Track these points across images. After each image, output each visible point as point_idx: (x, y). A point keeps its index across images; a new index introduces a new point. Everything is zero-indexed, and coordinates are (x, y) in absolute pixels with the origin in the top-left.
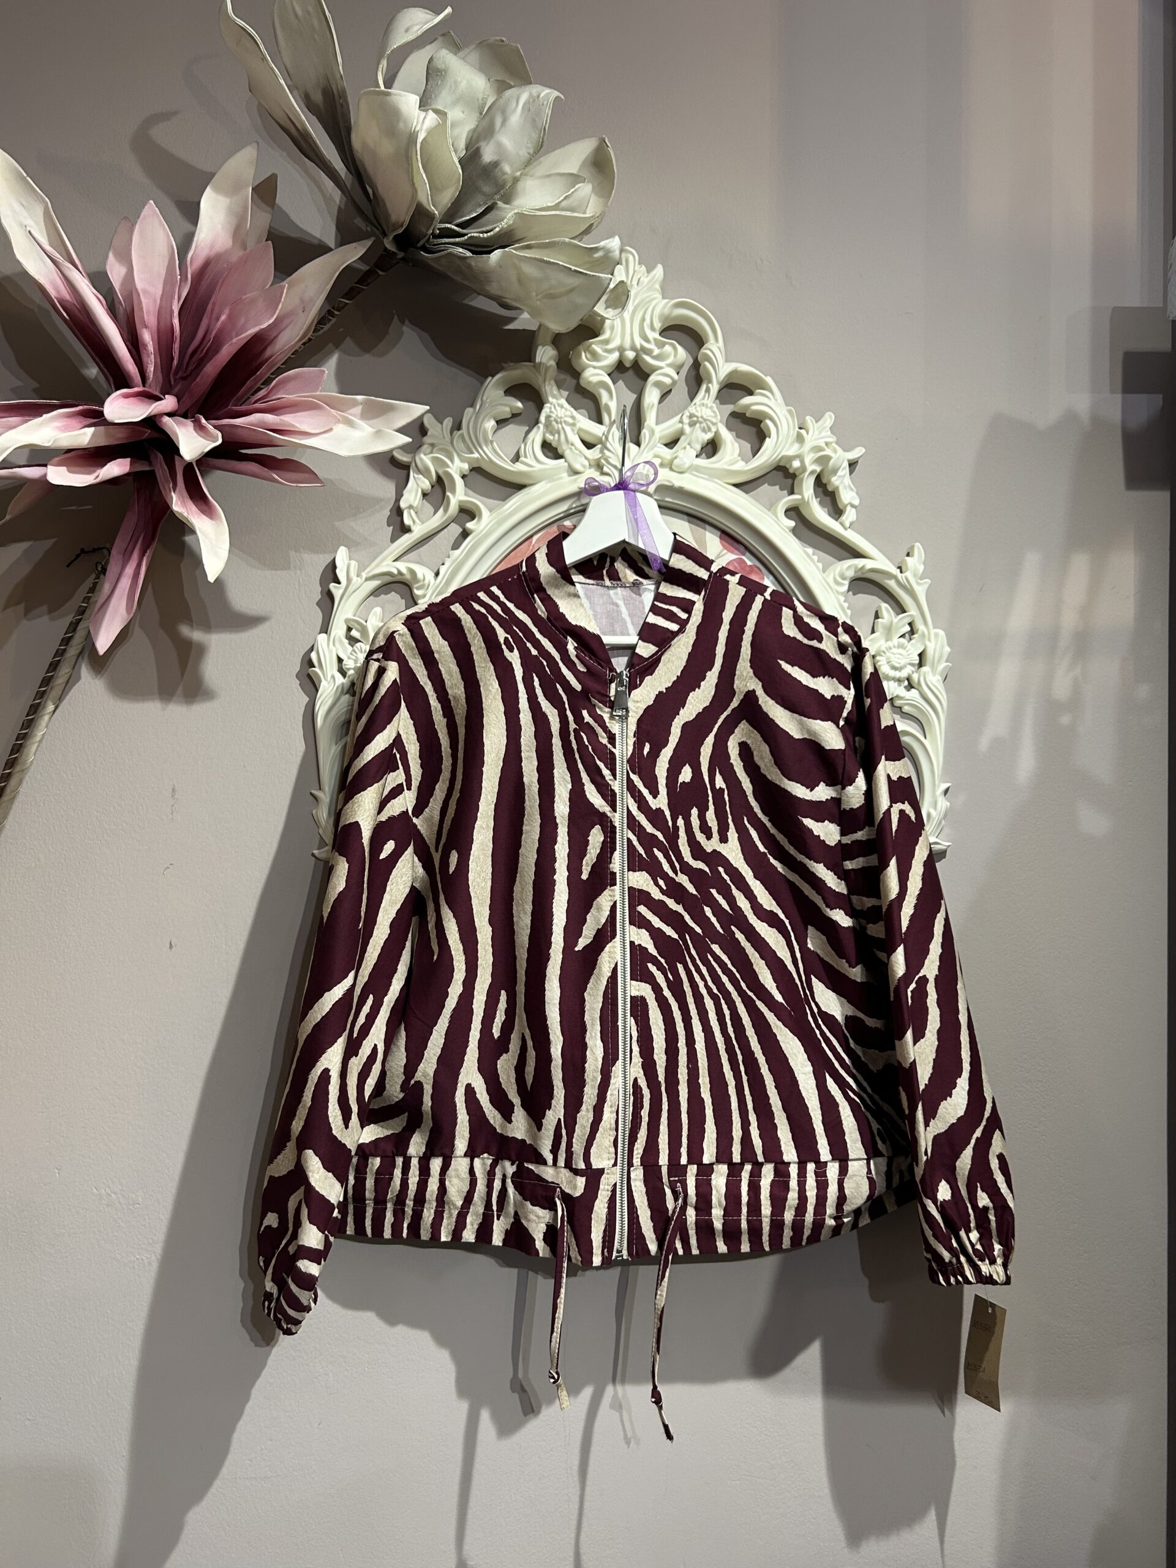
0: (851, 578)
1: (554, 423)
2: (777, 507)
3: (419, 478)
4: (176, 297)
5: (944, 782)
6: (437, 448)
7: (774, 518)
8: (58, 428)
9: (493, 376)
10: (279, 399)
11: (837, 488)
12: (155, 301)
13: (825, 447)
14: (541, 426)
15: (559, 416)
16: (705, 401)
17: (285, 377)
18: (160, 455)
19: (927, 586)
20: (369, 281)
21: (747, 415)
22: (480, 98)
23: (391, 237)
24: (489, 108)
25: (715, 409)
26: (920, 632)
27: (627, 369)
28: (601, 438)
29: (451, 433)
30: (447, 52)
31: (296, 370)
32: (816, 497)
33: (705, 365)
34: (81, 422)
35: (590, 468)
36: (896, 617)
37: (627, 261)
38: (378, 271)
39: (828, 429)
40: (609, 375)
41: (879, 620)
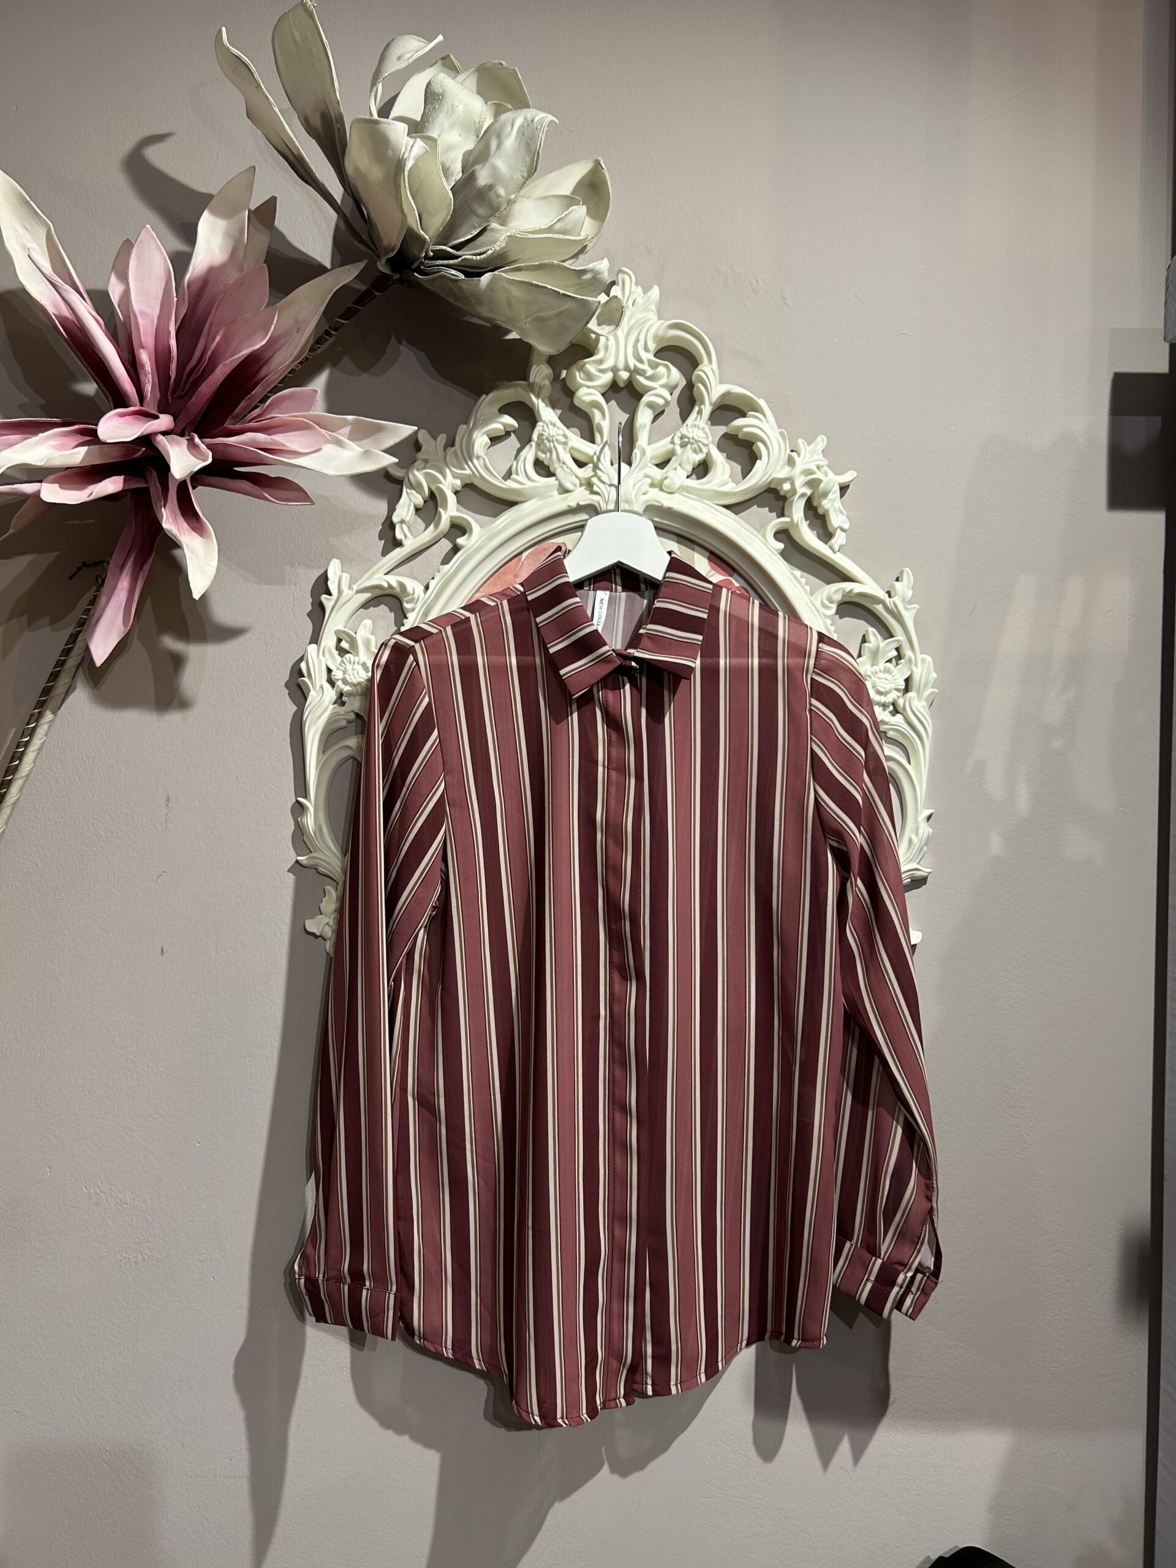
0: (840, 601)
1: (546, 441)
2: (766, 530)
3: (411, 493)
4: (173, 318)
5: (927, 809)
6: (429, 464)
7: (762, 539)
8: (54, 447)
9: (487, 394)
10: (272, 418)
11: (828, 511)
12: (153, 322)
13: (816, 470)
14: (533, 444)
15: (551, 434)
16: (697, 422)
17: (279, 396)
18: (154, 472)
19: (915, 611)
20: (366, 301)
21: (740, 437)
22: (477, 121)
23: (384, 260)
24: (485, 132)
25: (707, 430)
26: (907, 657)
27: (622, 389)
28: (593, 457)
29: (445, 449)
30: (445, 76)
31: (290, 389)
32: (806, 520)
33: (698, 387)
34: (77, 441)
35: (580, 487)
36: (882, 642)
37: (623, 282)
38: (375, 292)
39: (820, 452)
40: (603, 395)
41: (866, 644)
